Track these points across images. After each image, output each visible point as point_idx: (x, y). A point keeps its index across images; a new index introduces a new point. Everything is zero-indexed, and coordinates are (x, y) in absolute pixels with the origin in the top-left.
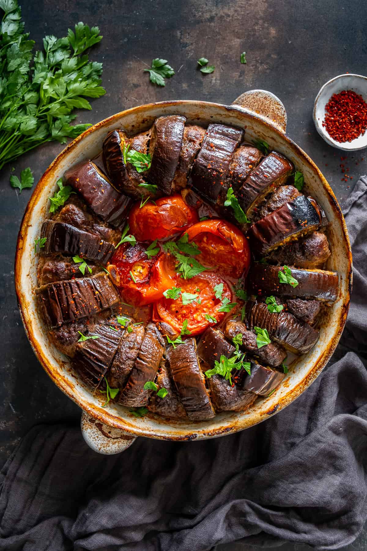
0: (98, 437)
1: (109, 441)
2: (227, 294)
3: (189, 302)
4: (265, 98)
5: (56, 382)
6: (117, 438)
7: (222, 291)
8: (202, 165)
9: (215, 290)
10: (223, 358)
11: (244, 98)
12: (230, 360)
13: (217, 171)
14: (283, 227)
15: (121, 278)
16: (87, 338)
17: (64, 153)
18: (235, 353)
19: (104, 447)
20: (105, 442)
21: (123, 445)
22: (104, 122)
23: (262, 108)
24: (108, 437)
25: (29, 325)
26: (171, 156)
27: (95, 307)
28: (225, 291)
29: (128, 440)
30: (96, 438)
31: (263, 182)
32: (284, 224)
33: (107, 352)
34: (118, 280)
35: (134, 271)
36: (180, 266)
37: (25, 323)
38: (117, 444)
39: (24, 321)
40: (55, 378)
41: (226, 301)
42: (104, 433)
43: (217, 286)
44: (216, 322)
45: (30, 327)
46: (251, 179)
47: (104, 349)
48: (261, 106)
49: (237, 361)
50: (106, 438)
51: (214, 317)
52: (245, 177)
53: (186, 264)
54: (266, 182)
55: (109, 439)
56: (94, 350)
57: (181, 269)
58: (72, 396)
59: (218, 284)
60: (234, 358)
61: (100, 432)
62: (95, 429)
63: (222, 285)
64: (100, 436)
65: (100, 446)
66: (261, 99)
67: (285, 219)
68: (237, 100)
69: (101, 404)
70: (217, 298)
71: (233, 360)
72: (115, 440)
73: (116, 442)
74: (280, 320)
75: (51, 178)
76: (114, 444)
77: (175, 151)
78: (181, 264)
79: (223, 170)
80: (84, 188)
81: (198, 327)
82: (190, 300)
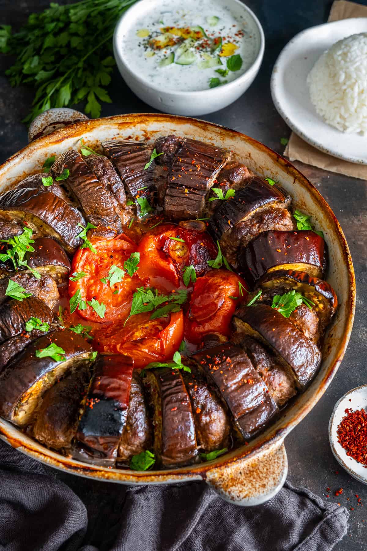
0: (59, 117)
1: (47, 122)
2: (88, 312)
3: (111, 272)
4: (264, 486)
5: (135, 114)
6: (44, 130)
7: (96, 309)
8: (237, 355)
9: (102, 305)
10: (31, 249)
11: (281, 462)
12: (24, 253)
13: (218, 364)
14: (106, 382)
15: (185, 229)
16: (152, 159)
17: (345, 248)
18: (26, 262)
19: (46, 116)
20: (50, 119)
21: (34, 130)
22: (352, 301)
23: (255, 473)
24: (51, 124)
25: (203, 125)
26: (265, 325)
27: (174, 178)
28: (93, 314)
29: (34, 136)
30: (59, 115)
31: (170, 402)
32: (108, 385)
33: (126, 165)
34: (185, 225)
35: (183, 247)
36: (154, 293)
37: (207, 123)
38: (39, 126)
39: (210, 124)
40: (140, 116)
41: (83, 306)
42: (58, 123)
43: (105, 309)
44: (71, 278)
45: (200, 125)
46: (182, 392)
47: (130, 164)
48: (258, 474)
49: (16, 257)
50: (52, 122)
51: (77, 281)
52: (191, 392)
53: (151, 300)
54: (167, 405)
55: (49, 124)
56: (138, 157)
57: (150, 292)
58: (112, 119)
59: (106, 314)
60: (23, 256)
61: (62, 120)
62: (68, 119)
63: (102, 316)
64: (59, 118)
65: (50, 113)
66: (267, 480)
67: (114, 389)
68: (285, 454)
69: (86, 140)
70: (93, 300)
71: (21, 254)
72: (43, 127)
73: (42, 126)
74: (18, 319)
75: (328, 224)
76: (42, 125)
77: (268, 331)
78: (155, 296)
79: (215, 371)
80: (294, 237)
81: (81, 259)
82: (113, 273)
